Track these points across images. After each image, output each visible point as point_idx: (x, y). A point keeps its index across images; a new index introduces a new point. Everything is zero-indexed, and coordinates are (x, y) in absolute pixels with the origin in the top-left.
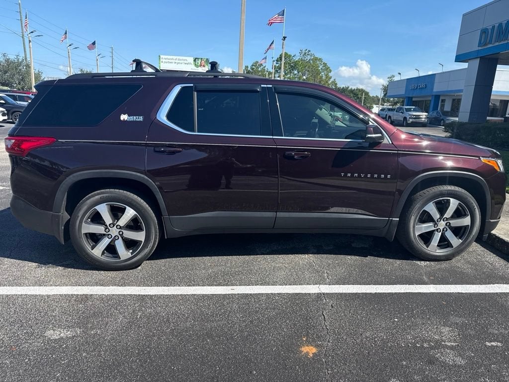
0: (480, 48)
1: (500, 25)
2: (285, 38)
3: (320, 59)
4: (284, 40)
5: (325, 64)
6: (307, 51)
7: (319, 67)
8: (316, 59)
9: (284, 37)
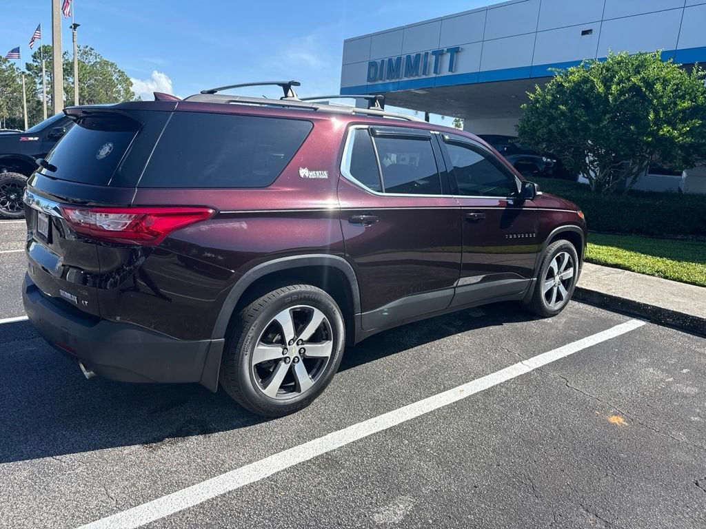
0: (369, 83)
1: (390, 60)
2: (76, 26)
3: (113, 64)
4: (75, 28)
5: (122, 73)
6: (87, 49)
7: (112, 76)
8: (106, 63)
9: (74, 25)
